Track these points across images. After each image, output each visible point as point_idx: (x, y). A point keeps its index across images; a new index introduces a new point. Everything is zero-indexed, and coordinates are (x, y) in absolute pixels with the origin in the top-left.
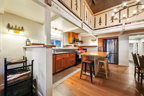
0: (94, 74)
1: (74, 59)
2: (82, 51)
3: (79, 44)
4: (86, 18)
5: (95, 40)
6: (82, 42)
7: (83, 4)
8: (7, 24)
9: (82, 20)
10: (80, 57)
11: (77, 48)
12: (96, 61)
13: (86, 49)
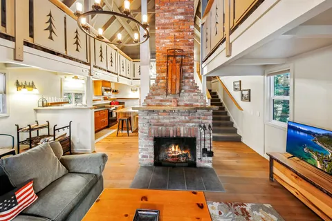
0: (131, 130)
1: (105, 119)
2: (117, 106)
3: (113, 96)
4: (122, 69)
5: (136, 90)
6: (116, 91)
7: (119, 54)
8: (15, 81)
9: (117, 74)
10: (114, 115)
11: (109, 102)
12: (134, 117)
13: (123, 103)
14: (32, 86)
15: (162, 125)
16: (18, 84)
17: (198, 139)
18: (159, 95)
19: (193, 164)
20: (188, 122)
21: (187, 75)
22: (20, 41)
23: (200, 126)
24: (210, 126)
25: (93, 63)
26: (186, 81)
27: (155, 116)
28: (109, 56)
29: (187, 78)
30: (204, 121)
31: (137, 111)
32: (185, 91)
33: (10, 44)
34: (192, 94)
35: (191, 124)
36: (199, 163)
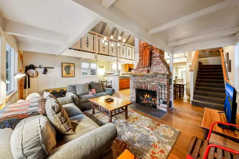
14: (103, 67)
15: (139, 83)
16: (100, 67)
17: (158, 92)
18: (141, 68)
19: (155, 106)
20: (152, 82)
21: (155, 55)
22: (96, 53)
23: (159, 85)
24: (165, 85)
25: (119, 56)
26: (155, 59)
27: (136, 78)
28: (128, 51)
29: (155, 57)
30: (161, 82)
31: (129, 75)
32: (154, 65)
33: (94, 54)
34: (158, 66)
35: (154, 83)
36: (158, 107)
